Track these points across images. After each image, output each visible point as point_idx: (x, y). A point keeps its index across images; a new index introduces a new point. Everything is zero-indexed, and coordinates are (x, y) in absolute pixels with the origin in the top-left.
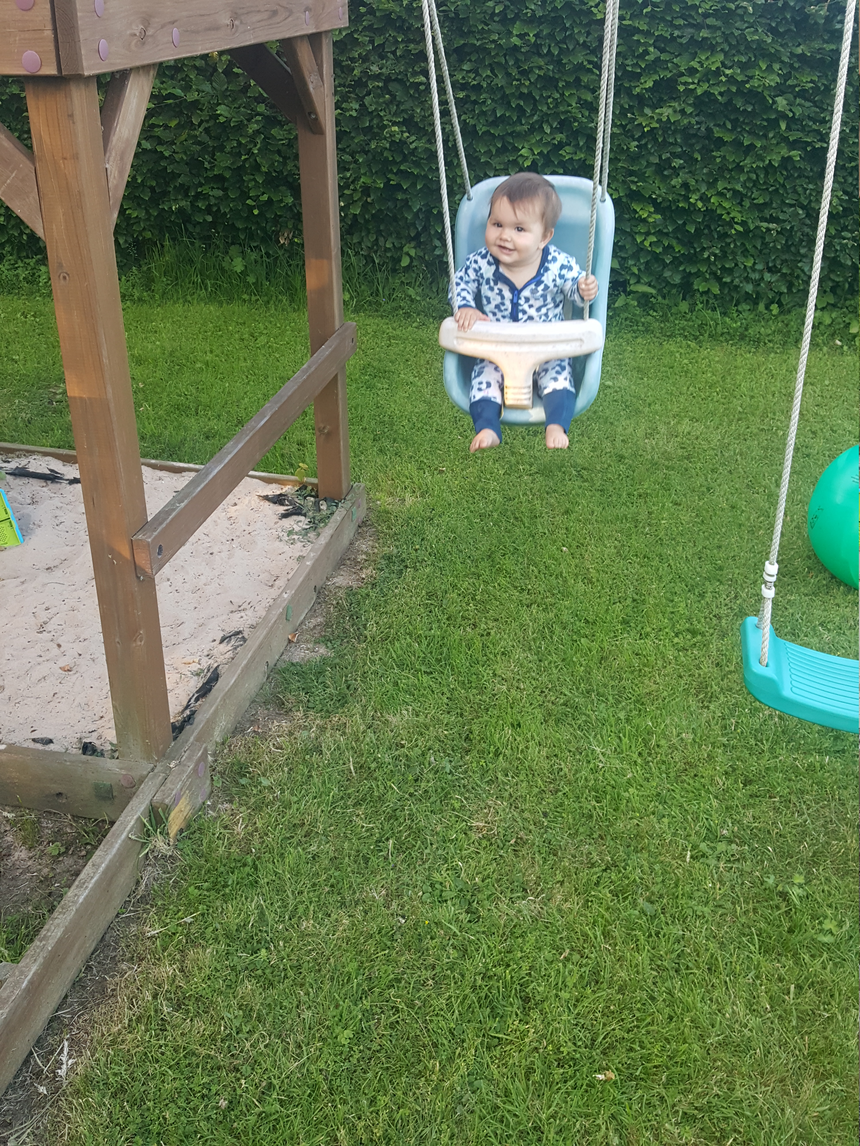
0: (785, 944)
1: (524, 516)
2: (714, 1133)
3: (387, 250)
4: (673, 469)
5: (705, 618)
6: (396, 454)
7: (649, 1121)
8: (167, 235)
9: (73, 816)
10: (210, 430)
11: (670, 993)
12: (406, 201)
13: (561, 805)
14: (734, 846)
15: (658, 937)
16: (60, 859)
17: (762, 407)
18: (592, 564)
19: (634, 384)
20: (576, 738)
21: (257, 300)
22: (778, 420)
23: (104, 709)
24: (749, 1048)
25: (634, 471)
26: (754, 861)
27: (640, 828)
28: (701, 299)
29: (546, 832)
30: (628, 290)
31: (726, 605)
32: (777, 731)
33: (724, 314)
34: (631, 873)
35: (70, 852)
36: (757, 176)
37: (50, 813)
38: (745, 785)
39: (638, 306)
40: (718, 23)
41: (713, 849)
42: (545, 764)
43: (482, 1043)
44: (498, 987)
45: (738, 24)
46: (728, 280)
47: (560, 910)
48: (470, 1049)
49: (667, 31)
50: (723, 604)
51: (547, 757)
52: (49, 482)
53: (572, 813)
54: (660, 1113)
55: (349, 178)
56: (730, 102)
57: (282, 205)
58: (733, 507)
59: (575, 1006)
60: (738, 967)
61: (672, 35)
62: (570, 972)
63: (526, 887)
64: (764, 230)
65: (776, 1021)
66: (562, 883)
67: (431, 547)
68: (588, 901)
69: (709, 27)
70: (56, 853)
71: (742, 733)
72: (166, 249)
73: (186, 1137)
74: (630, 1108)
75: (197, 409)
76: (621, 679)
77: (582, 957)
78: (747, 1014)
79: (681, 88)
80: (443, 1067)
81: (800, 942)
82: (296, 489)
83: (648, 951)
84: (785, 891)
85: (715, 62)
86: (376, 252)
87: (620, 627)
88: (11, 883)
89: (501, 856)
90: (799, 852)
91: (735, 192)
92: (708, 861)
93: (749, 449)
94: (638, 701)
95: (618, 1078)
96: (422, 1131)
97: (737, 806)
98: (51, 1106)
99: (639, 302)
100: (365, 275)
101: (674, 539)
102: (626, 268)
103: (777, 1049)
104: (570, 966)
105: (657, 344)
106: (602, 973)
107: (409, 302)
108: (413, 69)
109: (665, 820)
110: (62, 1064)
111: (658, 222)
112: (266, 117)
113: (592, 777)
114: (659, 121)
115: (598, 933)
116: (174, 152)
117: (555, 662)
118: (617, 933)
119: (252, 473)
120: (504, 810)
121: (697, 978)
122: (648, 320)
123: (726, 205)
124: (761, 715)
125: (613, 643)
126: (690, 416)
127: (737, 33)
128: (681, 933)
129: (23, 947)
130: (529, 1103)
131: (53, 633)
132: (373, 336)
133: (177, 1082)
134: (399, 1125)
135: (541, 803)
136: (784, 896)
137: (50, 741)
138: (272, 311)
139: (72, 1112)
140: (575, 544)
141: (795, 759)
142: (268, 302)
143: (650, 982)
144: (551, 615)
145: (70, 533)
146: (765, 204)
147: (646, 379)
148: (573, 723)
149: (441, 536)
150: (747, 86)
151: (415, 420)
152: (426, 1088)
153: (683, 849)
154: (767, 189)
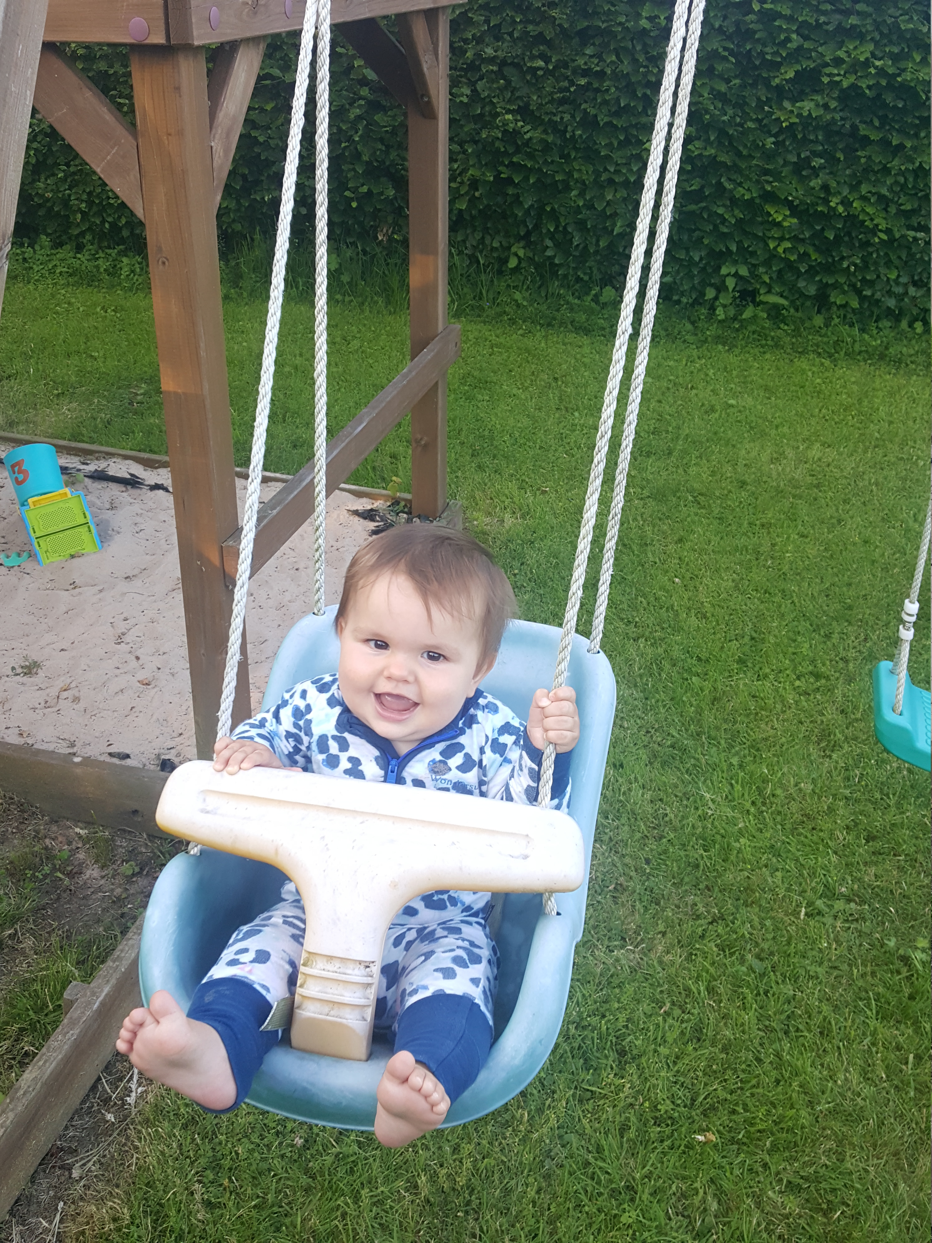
0: (905, 1012)
1: (634, 543)
2: (820, 1205)
3: (493, 249)
4: (800, 497)
5: (831, 661)
6: (496, 472)
7: (750, 1187)
8: (258, 228)
9: (148, 835)
10: (297, 439)
11: (778, 1055)
12: (517, 196)
13: (665, 852)
14: (853, 905)
15: (767, 996)
16: (134, 879)
17: (901, 433)
18: (706, 598)
19: (761, 404)
20: (683, 783)
21: (352, 301)
22: (919, 449)
23: (183, 726)
24: (861, 1118)
25: (757, 499)
26: (874, 921)
27: (750, 882)
28: (838, 313)
29: (648, 879)
30: (758, 300)
31: (854, 648)
32: (904, 785)
33: (863, 330)
34: (739, 927)
35: (145, 873)
36: (906, 179)
37: (124, 831)
38: (867, 841)
39: (767, 318)
40: (870, 9)
41: (831, 907)
42: (649, 809)
43: (574, 1095)
44: (593, 1038)
45: (891, 11)
46: (868, 293)
47: (661, 962)
48: (560, 1101)
49: (812, 17)
50: (851, 646)
51: (652, 801)
52: (129, 487)
53: (676, 861)
54: (762, 1180)
55: (456, 170)
56: (879, 95)
57: (382, 198)
58: (866, 542)
59: (675, 1063)
60: (853, 1033)
61: (817, 21)
62: (670, 1027)
63: (625, 936)
64: (911, 240)
65: (893, 1091)
66: (664, 934)
67: (532, 573)
68: (691, 954)
69: (859, 13)
70: (130, 872)
71: (867, 785)
72: (256, 243)
73: (260, 1174)
74: (731, 1174)
75: (284, 416)
76: (735, 722)
77: (683, 1012)
78: (860, 1083)
79: (826, 80)
80: (531, 1118)
81: (921, 1010)
82: (389, 504)
83: (756, 1010)
84: (907, 955)
85: (864, 52)
86: (481, 252)
87: (736, 666)
88: (82, 902)
89: (598, 902)
90: (924, 915)
91: (881, 198)
92: (824, 920)
93: (886, 479)
94: (753, 747)
95: (719, 1140)
96: (508, 1183)
97: (858, 863)
98: (118, 1135)
99: (769, 315)
100: (469, 276)
101: (798, 574)
102: (757, 276)
103: (892, 1120)
104: (670, 1021)
105: (787, 361)
106: (705, 1031)
107: (515, 307)
108: (531, 52)
109: (779, 874)
110: (132, 1091)
111: (793, 227)
112: (369, 103)
113: (700, 824)
114: (799, 116)
115: (702, 988)
116: (269, 138)
117: (663, 701)
118: (722, 990)
119: (343, 486)
120: (603, 854)
121: (808, 1042)
122: (778, 334)
123: (869, 210)
124: (889, 768)
125: (727, 683)
126: (821, 441)
127: (889, 21)
128: (792, 992)
129: (93, 969)
130: (622, 1161)
131: (131, 645)
132: (474, 343)
133: (251, 1117)
134: (483, 1175)
135: (643, 849)
136: (906, 960)
137: (128, 756)
138: (367, 313)
139: (140, 1142)
140: (689, 574)
141: (924, 816)
142: (363, 304)
143: (756, 1042)
144: (660, 650)
145: (150, 542)
146: (913, 211)
147: (773, 399)
148: (681, 766)
149: (543, 561)
150: (899, 79)
151: (517, 435)
152: (513, 1138)
153: (798, 906)
154: (916, 194)
